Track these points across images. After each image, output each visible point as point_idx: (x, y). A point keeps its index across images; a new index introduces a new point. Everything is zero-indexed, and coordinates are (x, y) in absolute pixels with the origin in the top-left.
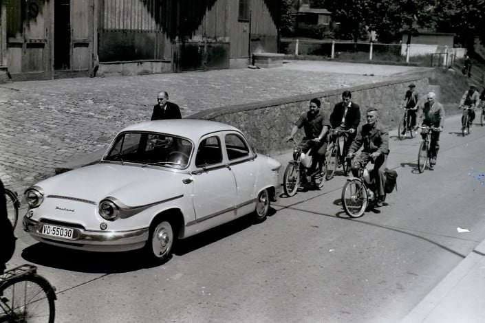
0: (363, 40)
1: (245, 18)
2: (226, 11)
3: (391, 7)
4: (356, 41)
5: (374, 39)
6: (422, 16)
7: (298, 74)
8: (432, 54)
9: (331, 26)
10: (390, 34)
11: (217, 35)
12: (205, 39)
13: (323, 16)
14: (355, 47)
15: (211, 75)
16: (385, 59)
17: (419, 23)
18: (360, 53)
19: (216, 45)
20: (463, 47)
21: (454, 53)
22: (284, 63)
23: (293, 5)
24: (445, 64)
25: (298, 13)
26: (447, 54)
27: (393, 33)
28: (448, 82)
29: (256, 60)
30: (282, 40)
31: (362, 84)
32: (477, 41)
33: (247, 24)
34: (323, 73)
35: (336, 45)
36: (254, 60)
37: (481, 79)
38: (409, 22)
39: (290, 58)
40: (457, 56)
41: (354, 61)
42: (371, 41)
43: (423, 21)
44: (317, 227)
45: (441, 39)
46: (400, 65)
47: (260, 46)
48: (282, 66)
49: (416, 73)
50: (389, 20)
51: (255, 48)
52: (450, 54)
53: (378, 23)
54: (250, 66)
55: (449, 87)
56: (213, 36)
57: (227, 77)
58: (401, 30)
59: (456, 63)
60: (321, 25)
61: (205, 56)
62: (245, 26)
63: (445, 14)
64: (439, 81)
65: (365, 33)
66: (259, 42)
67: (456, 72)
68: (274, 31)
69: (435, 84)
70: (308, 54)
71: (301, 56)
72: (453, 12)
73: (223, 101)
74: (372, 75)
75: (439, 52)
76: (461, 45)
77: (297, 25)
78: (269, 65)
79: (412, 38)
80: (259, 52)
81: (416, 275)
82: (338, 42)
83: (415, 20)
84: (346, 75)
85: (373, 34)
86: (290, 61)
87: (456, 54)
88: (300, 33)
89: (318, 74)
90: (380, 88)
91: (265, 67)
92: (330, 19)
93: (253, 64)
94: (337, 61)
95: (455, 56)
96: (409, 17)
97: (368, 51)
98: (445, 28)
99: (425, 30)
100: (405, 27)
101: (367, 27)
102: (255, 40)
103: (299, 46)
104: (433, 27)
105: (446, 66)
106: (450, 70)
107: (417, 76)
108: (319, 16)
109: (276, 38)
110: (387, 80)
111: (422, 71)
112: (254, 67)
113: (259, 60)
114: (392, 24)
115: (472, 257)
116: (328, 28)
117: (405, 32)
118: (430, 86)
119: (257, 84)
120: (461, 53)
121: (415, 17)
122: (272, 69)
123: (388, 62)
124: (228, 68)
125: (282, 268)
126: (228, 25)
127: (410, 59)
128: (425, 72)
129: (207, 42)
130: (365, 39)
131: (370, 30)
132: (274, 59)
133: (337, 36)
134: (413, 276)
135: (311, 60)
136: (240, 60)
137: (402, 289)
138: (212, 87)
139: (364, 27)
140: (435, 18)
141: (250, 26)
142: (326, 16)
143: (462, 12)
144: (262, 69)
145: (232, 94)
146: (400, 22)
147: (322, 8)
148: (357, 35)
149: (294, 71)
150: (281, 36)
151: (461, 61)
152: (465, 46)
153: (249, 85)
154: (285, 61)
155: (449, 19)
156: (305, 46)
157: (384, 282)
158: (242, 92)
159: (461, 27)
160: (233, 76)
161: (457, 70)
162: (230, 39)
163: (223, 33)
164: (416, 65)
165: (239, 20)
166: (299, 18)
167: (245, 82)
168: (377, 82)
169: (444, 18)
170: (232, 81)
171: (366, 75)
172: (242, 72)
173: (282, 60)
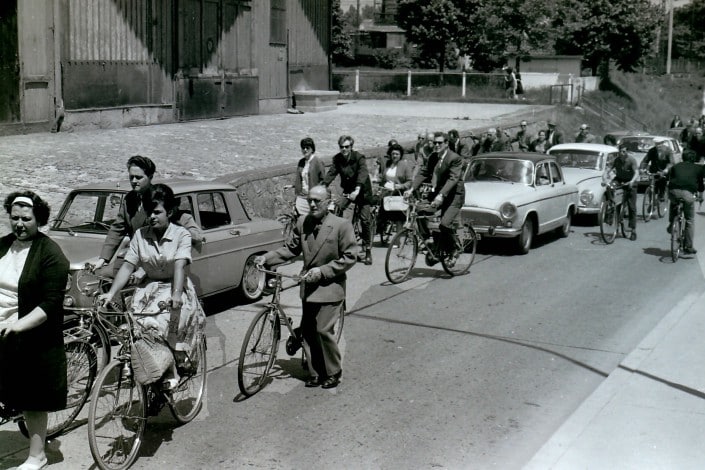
0: (450, 68)
1: (280, 39)
2: (251, 31)
3: (490, 20)
4: (441, 70)
5: (467, 66)
6: (533, 33)
7: (360, 120)
8: (551, 87)
9: (405, 50)
10: (489, 59)
11: (240, 66)
12: (222, 72)
13: (394, 36)
14: (442, 79)
15: (231, 124)
16: (485, 95)
17: (531, 42)
18: (449, 88)
19: (239, 81)
20: (594, 75)
21: (581, 84)
22: (339, 104)
23: (351, 20)
24: (569, 100)
25: (357, 32)
26: (572, 85)
27: (495, 58)
28: (574, 125)
29: (297, 102)
30: (336, 71)
33: (284, 49)
34: (395, 118)
35: (413, 76)
36: (294, 101)
37: (621, 120)
38: (517, 42)
39: (348, 98)
40: (587, 88)
41: (440, 98)
43: (537, 38)
44: (393, 341)
45: (561, 65)
46: (507, 103)
47: (303, 81)
48: (336, 108)
49: (530, 114)
50: (489, 39)
51: (296, 83)
52: (575, 85)
53: (472, 44)
54: (290, 110)
56: (234, 67)
57: (257, 127)
58: (505, 52)
59: (587, 98)
60: (393, 49)
61: (223, 97)
62: (281, 52)
63: (567, 29)
64: (562, 125)
66: (301, 74)
67: (585, 111)
68: (322, 58)
70: (374, 91)
71: (364, 94)
72: (577, 27)
73: (250, 162)
74: (467, 119)
75: (561, 83)
76: (591, 73)
77: (356, 50)
78: (317, 108)
79: (521, 65)
80: (302, 90)
81: (537, 406)
82: (417, 72)
83: (524, 37)
84: (429, 119)
86: (348, 101)
87: (584, 85)
88: (361, 61)
89: (389, 119)
91: (311, 111)
92: (404, 39)
93: (294, 106)
94: (415, 99)
95: (584, 88)
96: (516, 34)
97: (459, 83)
98: (565, 49)
99: (540, 52)
100: (511, 48)
102: (295, 72)
103: (360, 80)
104: (550, 48)
105: (571, 103)
106: (577, 108)
107: (531, 119)
108: (388, 35)
109: (326, 68)
110: (487, 124)
111: (538, 111)
112: (296, 111)
113: (304, 101)
114: (494, 44)
115: (617, 375)
116: (402, 53)
117: (512, 56)
120: (591, 84)
121: (525, 34)
122: (321, 113)
123: (488, 99)
124: (257, 114)
125: (342, 404)
126: (255, 51)
128: (543, 112)
129: (226, 76)
130: (454, 67)
131: (462, 54)
132: (324, 99)
133: (416, 62)
134: (533, 407)
135: (378, 99)
136: (274, 102)
137: (517, 427)
138: (234, 142)
139: (453, 49)
140: (552, 35)
141: (288, 52)
142: (398, 36)
143: (590, 26)
144: (307, 114)
145: (263, 151)
146: (504, 42)
147: (392, 24)
148: (442, 62)
149: (353, 115)
150: (333, 65)
151: (592, 95)
152: (598, 72)
153: (288, 137)
154: (340, 101)
155: (572, 36)
156: (369, 79)
157: (492, 417)
158: (278, 148)
159: (591, 47)
160: (265, 124)
161: (587, 108)
162: (259, 73)
163: (248, 62)
164: (528, 103)
165: (270, 44)
166: (359, 39)
167: (282, 134)
168: (474, 127)
169: (565, 34)
170: (263, 133)
171: (458, 119)
172: (278, 118)
173: (336, 100)
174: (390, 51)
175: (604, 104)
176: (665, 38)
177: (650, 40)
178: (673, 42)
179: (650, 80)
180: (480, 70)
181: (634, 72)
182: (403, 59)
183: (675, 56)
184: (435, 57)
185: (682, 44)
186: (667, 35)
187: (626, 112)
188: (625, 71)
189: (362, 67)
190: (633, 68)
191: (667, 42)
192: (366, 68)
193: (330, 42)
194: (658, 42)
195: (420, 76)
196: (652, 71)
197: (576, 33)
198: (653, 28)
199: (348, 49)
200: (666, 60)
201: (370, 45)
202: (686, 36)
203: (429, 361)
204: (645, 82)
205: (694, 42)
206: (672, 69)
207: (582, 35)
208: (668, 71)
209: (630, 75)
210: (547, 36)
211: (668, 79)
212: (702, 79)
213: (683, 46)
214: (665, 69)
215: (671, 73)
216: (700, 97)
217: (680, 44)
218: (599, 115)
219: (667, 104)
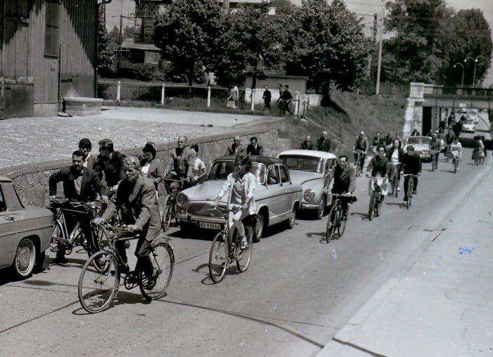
0: (198, 83)
1: (54, 53)
2: (28, 44)
3: (232, 44)
4: (190, 85)
5: (212, 82)
6: (267, 56)
7: (120, 124)
9: (160, 66)
10: (230, 76)
11: (18, 74)
12: (2, 79)
13: (151, 53)
14: (190, 91)
15: (10, 124)
17: (267, 64)
18: (196, 99)
19: (16, 87)
20: (317, 93)
21: (306, 100)
22: (102, 110)
23: (114, 38)
24: (296, 113)
25: (120, 48)
26: (299, 101)
27: (235, 76)
28: (300, 134)
29: (67, 107)
30: (101, 81)
31: (198, 136)
32: (333, 86)
33: (57, 61)
34: (151, 123)
35: (166, 88)
36: (65, 106)
37: (338, 132)
38: (254, 63)
39: (110, 105)
40: (311, 103)
41: (188, 108)
42: (209, 85)
43: (271, 60)
44: (144, 315)
46: (244, 114)
47: (72, 88)
48: (100, 113)
49: (262, 124)
50: (230, 59)
51: (66, 91)
52: (302, 101)
53: (217, 63)
54: (60, 113)
56: (13, 75)
57: (31, 127)
58: (244, 71)
59: (310, 112)
60: (149, 64)
61: (2, 101)
62: (54, 63)
63: (295, 54)
64: (290, 134)
65: (201, 74)
66: (71, 83)
67: (309, 123)
68: (90, 71)
69: (285, 138)
70: (133, 99)
71: (124, 102)
72: (304, 52)
73: (25, 157)
74: (211, 126)
76: (314, 91)
77: (118, 64)
78: (84, 112)
79: (258, 82)
80: (71, 96)
82: (169, 85)
83: (260, 59)
84: (179, 125)
85: (211, 77)
86: (110, 107)
87: (308, 101)
88: (122, 74)
89: (145, 124)
90: (221, 142)
91: (78, 115)
92: (159, 56)
93: (64, 110)
94: (167, 108)
95: (308, 103)
96: (253, 56)
97: (206, 96)
98: (293, 70)
99: (272, 72)
100: (249, 68)
101: (204, 68)
102: (65, 81)
103: (121, 90)
104: (281, 68)
105: (298, 116)
106: (302, 120)
107: (265, 128)
108: (146, 52)
109: (93, 79)
110: (228, 132)
111: (270, 121)
112: (65, 114)
113: (72, 106)
114: (234, 65)
115: (330, 346)
116: (157, 68)
117: (249, 74)
118: (280, 139)
119: (69, 137)
120: (315, 100)
121: (261, 56)
122: (87, 117)
124: (32, 116)
126: (31, 61)
127: (256, 106)
128: (275, 122)
129: (5, 83)
130: (201, 82)
131: (207, 71)
132: (90, 105)
133: (169, 77)
135: (136, 106)
136: (47, 106)
138: (11, 139)
139: (201, 67)
140: (283, 58)
141: (60, 63)
142: (154, 53)
143: (315, 52)
144: (75, 118)
145: (36, 148)
146: (243, 62)
147: (150, 43)
148: (192, 78)
149: (115, 120)
150: (99, 76)
151: (315, 110)
152: (320, 91)
153: (58, 137)
154: (103, 107)
155: (300, 60)
156: (129, 89)
158: (49, 145)
159: (315, 69)
160: (38, 125)
161: (311, 120)
162: (34, 80)
163: (25, 72)
164: (262, 115)
165: (45, 56)
166: (121, 54)
167: (52, 134)
168: (216, 133)
169: (294, 58)
170: (36, 132)
171: (203, 126)
172: (49, 120)
173: (100, 106)
174: (147, 66)
175: (324, 118)
176: (375, 64)
177: (363, 66)
178: (382, 68)
179: (362, 99)
180: (223, 86)
181: (351, 91)
182: (158, 73)
183: (382, 80)
184: (185, 73)
185: (389, 70)
186: (377, 62)
187: (342, 124)
188: (343, 90)
189: (123, 79)
190: (349, 87)
191: (377, 67)
192: (127, 80)
193: (96, 57)
194: (369, 67)
195: (171, 88)
196: (364, 91)
197: (302, 57)
198: (366, 56)
199: (111, 63)
200: (375, 82)
201: (130, 60)
202: (392, 64)
203: (174, 332)
204: (358, 100)
205: (398, 69)
206: (380, 90)
207: (308, 59)
208: (378, 92)
209: (346, 93)
210: (279, 59)
211: (377, 99)
212: (404, 100)
213: (389, 72)
214: (375, 90)
215: (380, 94)
216: (402, 115)
217: (387, 69)
218: (320, 126)
219: (375, 119)
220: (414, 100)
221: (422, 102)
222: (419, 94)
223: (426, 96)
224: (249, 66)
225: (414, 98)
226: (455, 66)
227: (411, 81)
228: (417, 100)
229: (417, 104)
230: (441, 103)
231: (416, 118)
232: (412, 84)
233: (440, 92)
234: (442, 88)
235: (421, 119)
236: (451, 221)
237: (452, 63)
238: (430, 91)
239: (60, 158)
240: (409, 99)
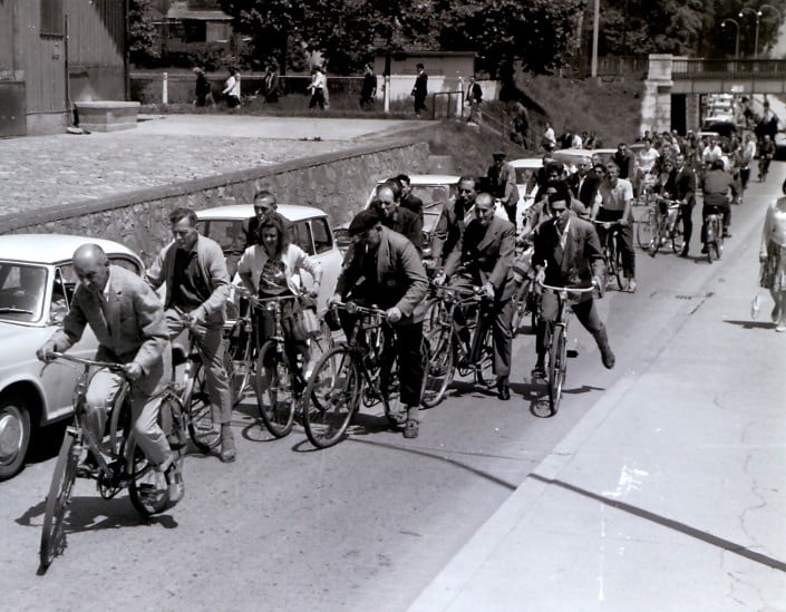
0: (295, 70)
1: (56, 30)
2: (14, 17)
4: (283, 73)
6: (408, 20)
7: (170, 142)
8: (435, 94)
9: (232, 43)
10: (349, 57)
13: (216, 25)
16: (342, 107)
17: (407, 33)
18: (292, 97)
20: (492, 79)
22: (139, 121)
23: (155, 4)
24: (459, 112)
25: (165, 20)
26: (463, 93)
27: (355, 56)
28: (466, 148)
29: (81, 117)
30: (135, 74)
31: (298, 157)
32: (518, 66)
33: (60, 43)
34: (220, 139)
36: (77, 116)
38: (386, 32)
39: (152, 111)
41: (280, 112)
43: (416, 27)
45: (448, 64)
46: (373, 117)
47: (88, 88)
48: (136, 126)
49: (404, 133)
50: (347, 29)
51: (78, 92)
53: (324, 36)
54: (70, 129)
55: (469, 158)
57: (23, 153)
58: (371, 47)
60: (216, 43)
62: (56, 47)
63: (454, 14)
64: (450, 148)
65: (301, 55)
66: (86, 79)
67: (481, 128)
68: (115, 58)
69: (442, 154)
70: (189, 101)
71: (175, 106)
72: (469, 11)
73: (14, 202)
74: (318, 140)
75: (448, 90)
76: (488, 75)
77: (163, 46)
78: (110, 126)
79: (393, 64)
80: (88, 101)
81: (416, 535)
82: (248, 75)
83: (396, 26)
84: (265, 140)
85: (317, 58)
86: (152, 116)
88: (171, 60)
89: (209, 141)
90: (335, 164)
91: (100, 131)
92: (230, 30)
93: (76, 123)
94: (246, 113)
96: (385, 22)
98: (453, 42)
99: (418, 47)
100: (379, 42)
101: (305, 45)
102: (78, 76)
103: (168, 87)
104: (432, 40)
105: (462, 118)
106: (470, 124)
107: (406, 139)
108: (208, 23)
109: (120, 70)
110: (346, 148)
111: (415, 128)
112: (80, 130)
113: (90, 117)
114: (354, 38)
115: (528, 487)
116: (227, 49)
117: (380, 52)
118: (432, 157)
119: (85, 166)
120: (491, 90)
121: (397, 21)
122: (115, 132)
123: (347, 112)
124: (24, 135)
125: (146, 539)
126: (20, 46)
127: (392, 104)
128: (424, 129)
130: (300, 69)
131: (310, 49)
132: (118, 113)
133: (247, 62)
134: (413, 538)
135: (194, 112)
136: (48, 118)
137: (388, 565)
139: (299, 44)
140: (434, 23)
141: (66, 47)
142: (220, 25)
143: (486, 9)
144: (95, 135)
145: (33, 187)
146: (368, 34)
147: (215, 8)
148: (284, 63)
149: (160, 135)
150: (132, 66)
151: (492, 106)
152: (498, 75)
153: (68, 167)
154: (140, 116)
155: (463, 24)
156: (182, 85)
157: (354, 553)
158: (53, 181)
159: (487, 39)
160: (33, 150)
161: (486, 125)
162: (26, 75)
163: (10, 63)
164: (402, 118)
165: (42, 36)
166: (167, 29)
167: (59, 162)
168: (328, 151)
169: (453, 21)
170: (33, 161)
171: (306, 140)
172: (53, 141)
173: (135, 114)
174: (210, 47)
175: (505, 118)
176: (589, 28)
177: (569, 31)
178: (600, 33)
179: (569, 85)
180: (338, 73)
181: (550, 74)
182: (229, 58)
183: (602, 53)
184: (272, 55)
185: (612, 36)
186: (592, 23)
187: (537, 129)
188: (536, 74)
189: (172, 69)
190: (546, 68)
191: (592, 32)
192: (177, 69)
193: (126, 34)
194: (579, 32)
195: (251, 81)
196: (571, 72)
197: (467, 18)
198: (572, 12)
199: (151, 44)
200: (590, 58)
201: (183, 38)
202: (617, 26)
203: (267, 476)
204: (562, 89)
205: (628, 33)
206: (598, 70)
207: (476, 23)
208: (594, 73)
209: (540, 77)
210: (428, 25)
211: (594, 84)
212: (640, 83)
213: (613, 39)
214: (590, 71)
215: (598, 75)
216: (637, 109)
217: (609, 35)
218: (500, 134)
219: (592, 118)
220: (656, 84)
221: (669, 87)
222: (664, 74)
223: (675, 77)
224: (379, 40)
225: (656, 80)
226: (723, 25)
227: (651, 51)
228: (662, 84)
229: (661, 90)
230: (701, 87)
231: (660, 115)
232: (651, 56)
233: (700, 68)
234: (703, 62)
235: (668, 115)
236: (721, 280)
237: (718, 19)
238: (682, 68)
239: (72, 201)
240: (647, 83)
